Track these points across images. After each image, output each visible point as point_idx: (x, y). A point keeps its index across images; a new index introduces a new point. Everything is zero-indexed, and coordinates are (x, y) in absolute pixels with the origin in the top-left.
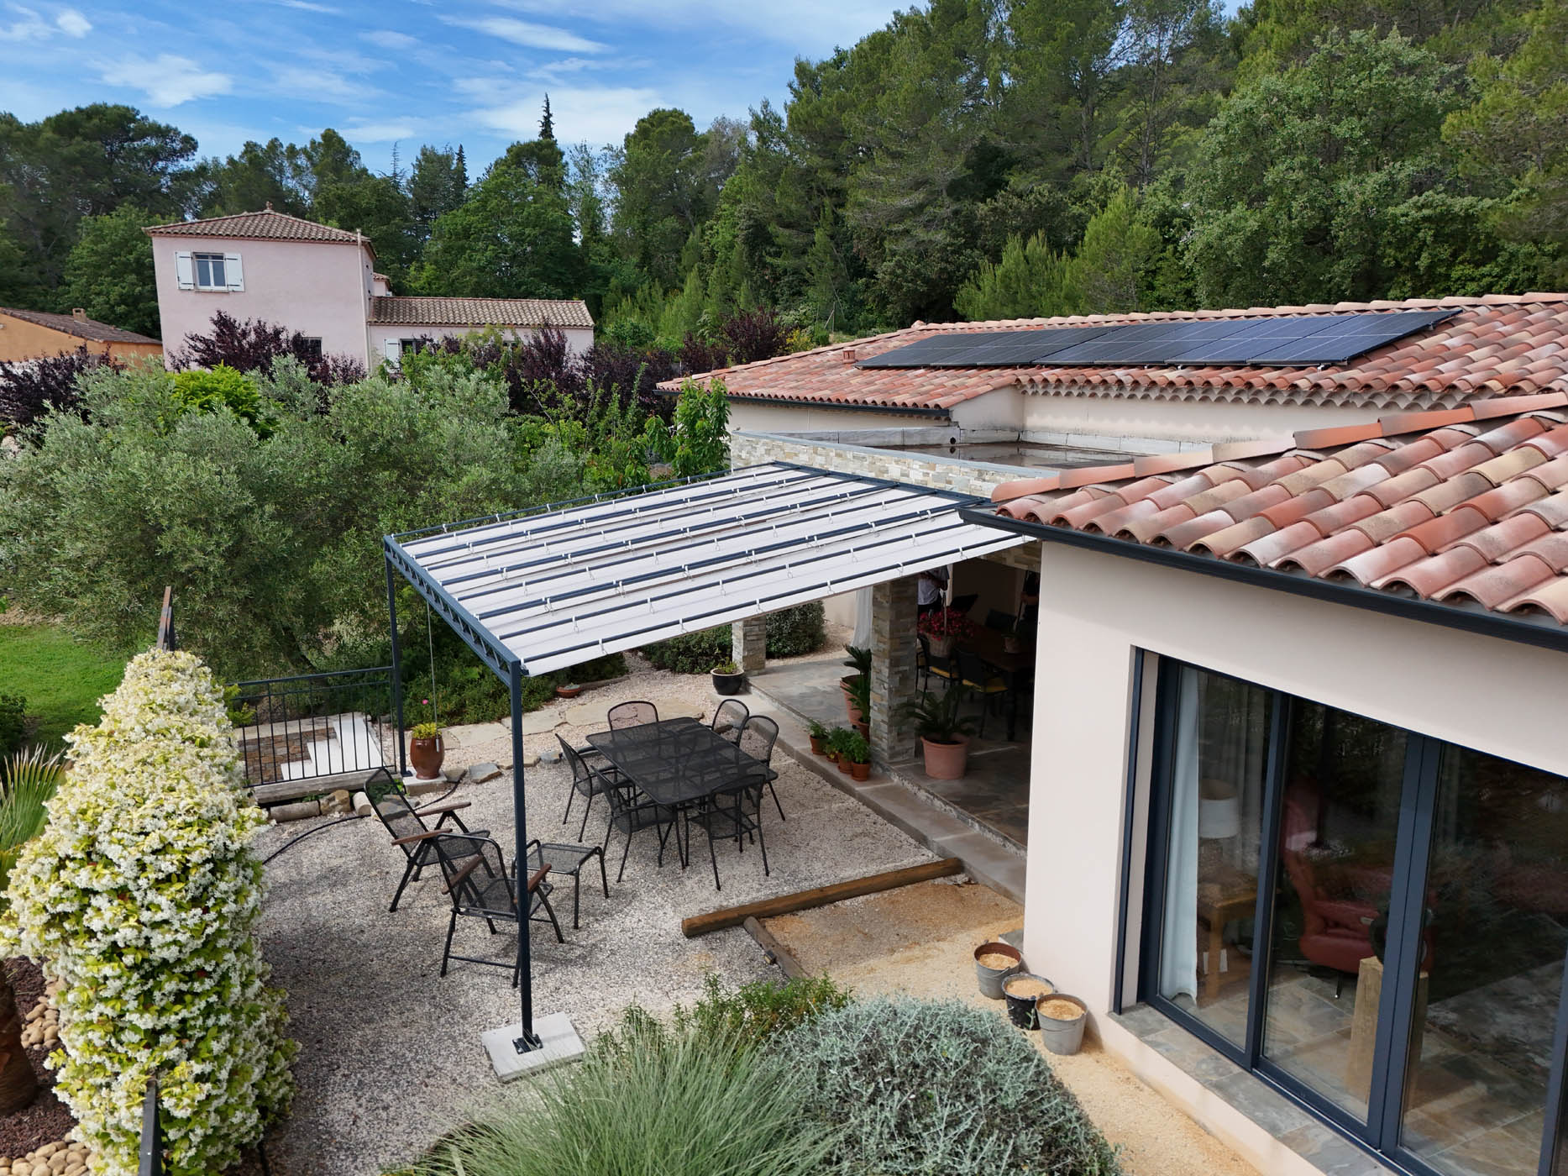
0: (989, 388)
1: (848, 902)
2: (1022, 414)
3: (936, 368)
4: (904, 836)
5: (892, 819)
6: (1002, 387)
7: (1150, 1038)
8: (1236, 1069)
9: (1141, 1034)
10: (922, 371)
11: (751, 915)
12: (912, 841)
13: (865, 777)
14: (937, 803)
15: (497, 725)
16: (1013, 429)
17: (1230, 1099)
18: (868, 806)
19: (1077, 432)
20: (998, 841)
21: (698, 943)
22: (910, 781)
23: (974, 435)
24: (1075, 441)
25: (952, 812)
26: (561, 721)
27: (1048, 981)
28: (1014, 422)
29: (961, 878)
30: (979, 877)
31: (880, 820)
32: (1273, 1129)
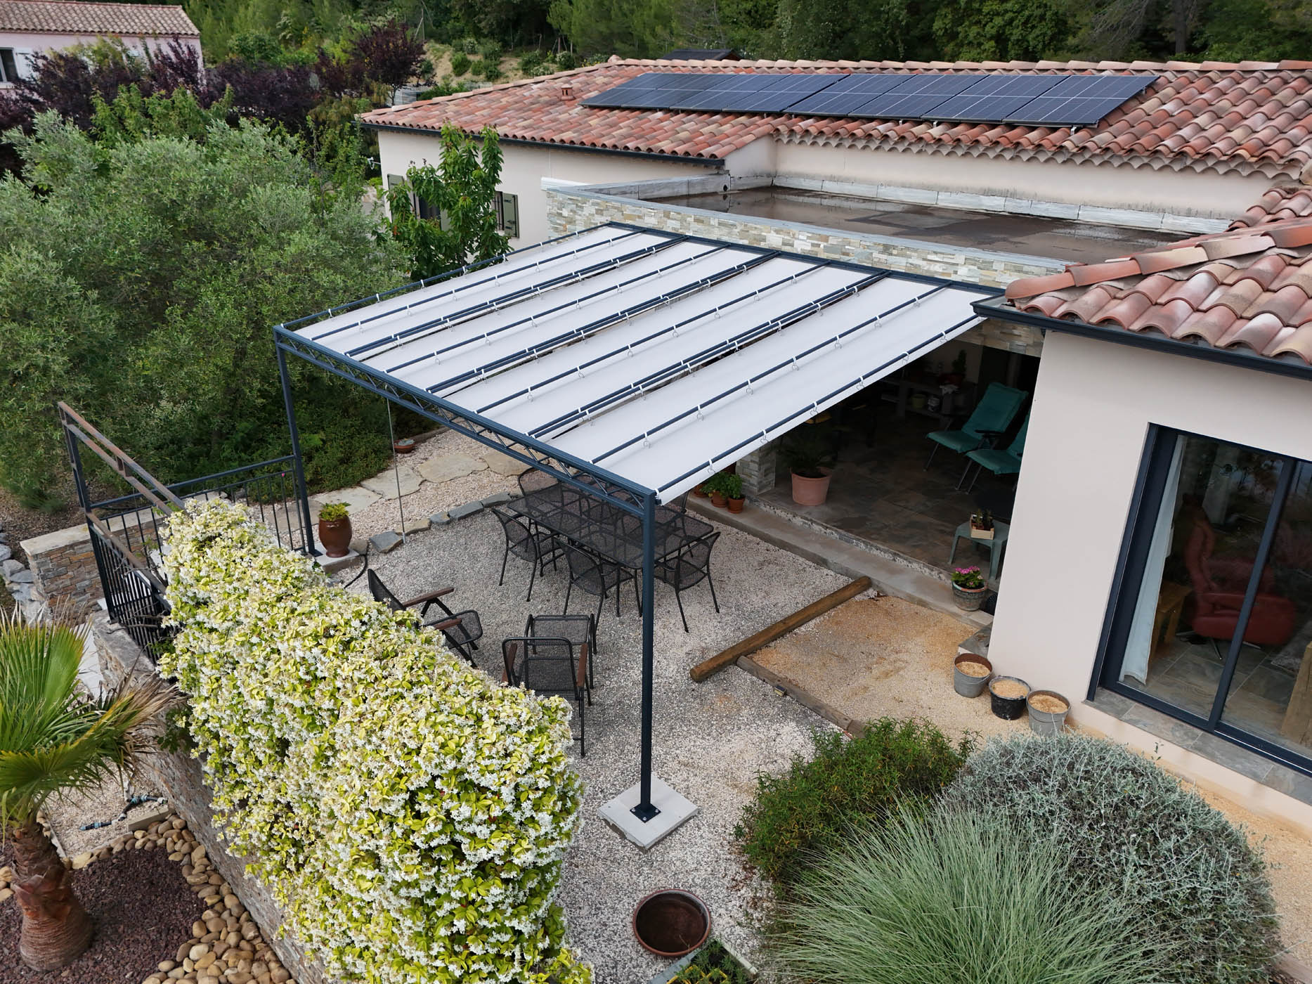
0: (751, 137)
1: (803, 628)
2: (774, 159)
3: (676, 112)
4: (801, 560)
5: (783, 545)
6: (763, 136)
7: (1126, 716)
8: (1200, 732)
9: (1119, 714)
10: (659, 114)
11: (741, 654)
12: (811, 563)
13: (739, 509)
14: (816, 527)
15: (359, 489)
16: (769, 175)
17: (1212, 757)
18: (754, 535)
19: (832, 179)
20: (888, 556)
21: (709, 686)
22: (783, 510)
23: (742, 181)
24: (830, 187)
25: (834, 535)
26: (421, 480)
27: (1019, 680)
28: (770, 168)
29: (872, 592)
30: (889, 591)
31: (771, 547)
32: (1255, 776)
